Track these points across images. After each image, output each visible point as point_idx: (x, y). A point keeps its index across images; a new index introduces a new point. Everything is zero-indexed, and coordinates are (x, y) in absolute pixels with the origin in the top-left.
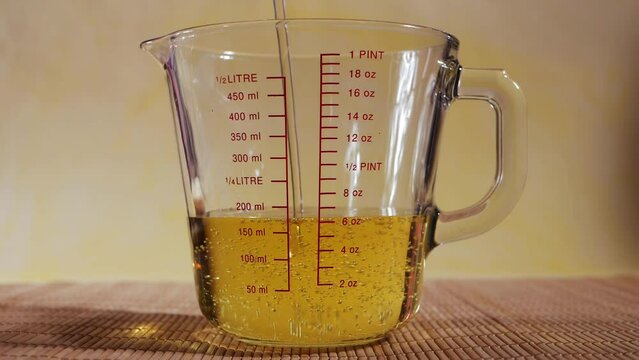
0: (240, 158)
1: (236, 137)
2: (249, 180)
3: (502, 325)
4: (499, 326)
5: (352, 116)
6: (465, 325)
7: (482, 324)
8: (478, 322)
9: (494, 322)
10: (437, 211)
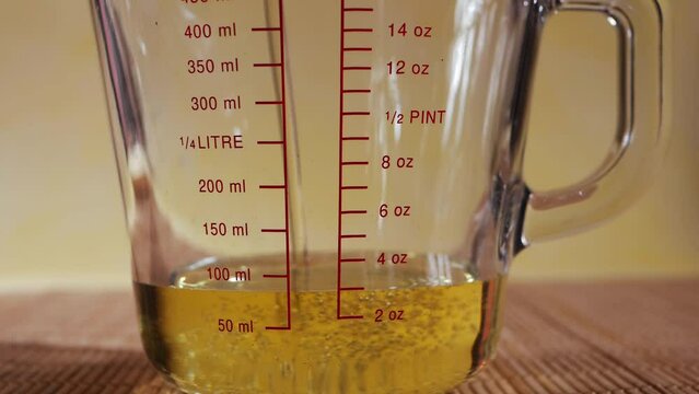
0: (203, 103)
1: (196, 66)
2: (219, 141)
3: (626, 369)
4: (621, 371)
5: (396, 29)
6: (565, 368)
7: (593, 367)
8: (588, 364)
9: (612, 365)
10: (527, 192)
